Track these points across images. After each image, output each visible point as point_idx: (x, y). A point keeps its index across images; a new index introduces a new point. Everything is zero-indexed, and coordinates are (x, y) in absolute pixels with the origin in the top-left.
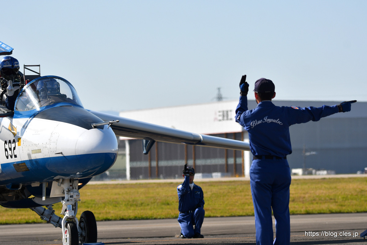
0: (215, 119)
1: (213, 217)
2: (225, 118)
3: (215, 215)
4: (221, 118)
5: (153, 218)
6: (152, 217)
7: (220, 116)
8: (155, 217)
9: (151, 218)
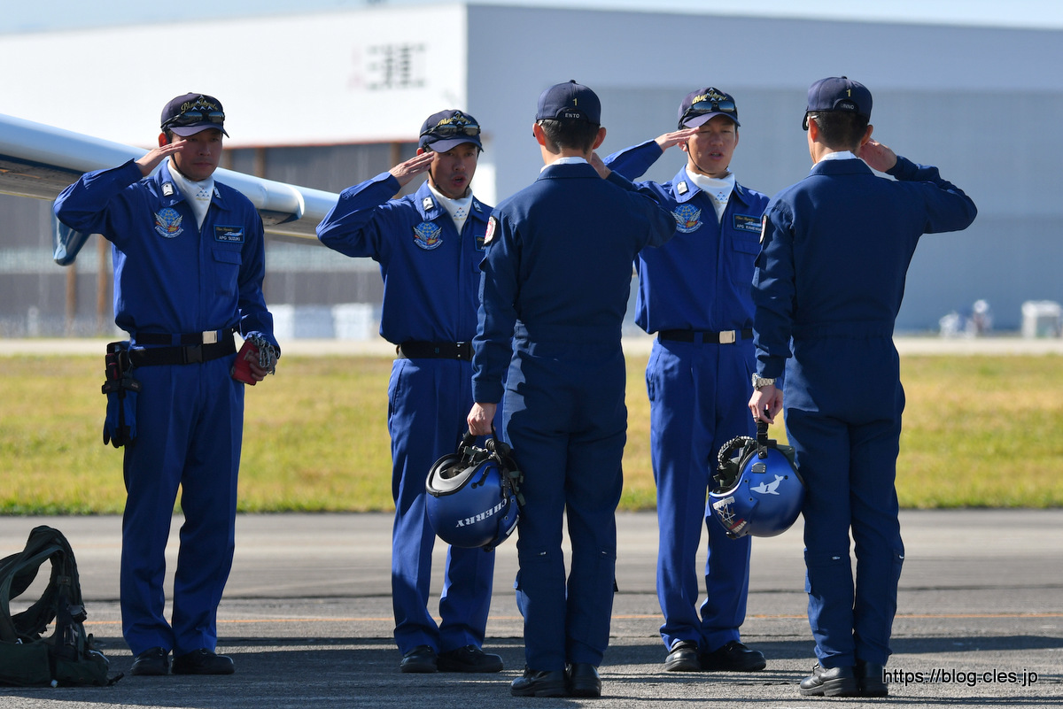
0: (356, 81)
1: (340, 512)
2: (397, 77)
3: (345, 503)
4: (378, 77)
5: (86, 510)
6: (79, 505)
7: (373, 67)
8: (91, 505)
9: (74, 510)
